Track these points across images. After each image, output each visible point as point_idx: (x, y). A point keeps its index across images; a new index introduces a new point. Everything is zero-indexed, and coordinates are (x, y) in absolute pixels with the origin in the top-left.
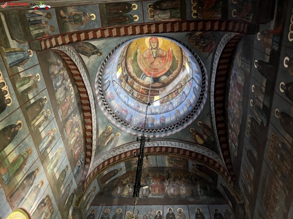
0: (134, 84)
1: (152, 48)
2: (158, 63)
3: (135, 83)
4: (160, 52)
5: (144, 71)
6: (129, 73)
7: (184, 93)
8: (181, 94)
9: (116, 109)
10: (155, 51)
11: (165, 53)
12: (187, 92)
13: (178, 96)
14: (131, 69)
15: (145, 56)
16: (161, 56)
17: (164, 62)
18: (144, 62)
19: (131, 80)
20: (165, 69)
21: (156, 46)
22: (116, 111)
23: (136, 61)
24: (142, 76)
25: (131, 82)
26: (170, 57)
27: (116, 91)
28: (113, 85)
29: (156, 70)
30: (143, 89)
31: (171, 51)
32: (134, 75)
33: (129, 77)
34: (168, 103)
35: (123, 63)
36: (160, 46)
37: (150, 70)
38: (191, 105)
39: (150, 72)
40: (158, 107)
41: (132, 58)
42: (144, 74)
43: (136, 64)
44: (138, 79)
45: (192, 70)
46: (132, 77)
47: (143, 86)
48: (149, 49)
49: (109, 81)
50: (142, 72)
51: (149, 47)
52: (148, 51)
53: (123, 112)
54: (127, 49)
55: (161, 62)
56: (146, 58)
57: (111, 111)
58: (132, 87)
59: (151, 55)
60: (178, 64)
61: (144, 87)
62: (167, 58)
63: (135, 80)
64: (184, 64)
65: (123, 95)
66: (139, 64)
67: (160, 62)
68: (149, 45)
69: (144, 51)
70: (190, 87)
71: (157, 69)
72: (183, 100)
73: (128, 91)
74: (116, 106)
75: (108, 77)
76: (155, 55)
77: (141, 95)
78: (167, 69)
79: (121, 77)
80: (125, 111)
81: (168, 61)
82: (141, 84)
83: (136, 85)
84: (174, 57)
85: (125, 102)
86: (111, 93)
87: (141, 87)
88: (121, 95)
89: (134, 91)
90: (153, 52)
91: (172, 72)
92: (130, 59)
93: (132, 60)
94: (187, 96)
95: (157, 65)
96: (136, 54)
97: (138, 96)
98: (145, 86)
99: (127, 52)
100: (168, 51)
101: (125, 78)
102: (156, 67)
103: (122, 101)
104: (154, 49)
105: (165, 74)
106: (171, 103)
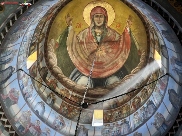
0: (57, 85)
1: (95, 25)
2: (104, 54)
3: (59, 84)
4: (110, 34)
5: (77, 65)
6: (50, 66)
7: (151, 103)
8: (145, 105)
9: (18, 122)
10: (99, 31)
11: (117, 35)
12: (156, 102)
13: (139, 110)
14: (54, 60)
15: (81, 38)
16: (111, 42)
17: (115, 51)
18: (79, 50)
19: (53, 78)
20: (116, 64)
21: (102, 23)
22: (17, 126)
23: (65, 46)
24: (73, 73)
25: (52, 82)
26: (127, 44)
27: (21, 90)
28: (19, 78)
29: (99, 64)
30: (72, 96)
31: (128, 33)
32: (58, 70)
33: (49, 72)
34: (119, 122)
35: (40, 45)
36: (109, 24)
37: (88, 65)
38: (164, 123)
39: (89, 68)
40: (99, 127)
41: (58, 41)
42: (78, 71)
43: (64, 51)
44: (65, 79)
45: (168, 59)
46: (55, 74)
47: (74, 91)
48: (89, 28)
49: (11, 67)
50: (74, 67)
51: (89, 24)
52: (87, 30)
53: (31, 129)
54: (51, 23)
55: (110, 51)
56: (82, 43)
57: (8, 123)
58: (53, 89)
59: (92, 38)
60: (140, 56)
61: (74, 94)
62: (121, 45)
63: (60, 79)
64: (151, 56)
65: (35, 100)
66: (70, 53)
67: (107, 52)
68: (90, 19)
69: (80, 29)
70: (162, 92)
71: (101, 63)
72: (149, 115)
73: (45, 94)
74: (18, 116)
75: (10, 60)
76: (99, 38)
77: (69, 106)
78: (121, 64)
79: (34, 68)
80: (35, 128)
81: (122, 50)
82: (69, 88)
83: (60, 88)
84: (133, 44)
85: (37, 113)
86: (13, 91)
87: (70, 92)
88: (31, 99)
89: (56, 96)
90: (96, 33)
91: (128, 70)
92: (53, 41)
93: (56, 44)
94: (156, 109)
95: (102, 56)
96: (66, 34)
97: (62, 106)
98: (78, 93)
99: (49, 28)
100: (124, 33)
101: (42, 73)
102: (100, 60)
103: (32, 109)
104: (99, 27)
105: (116, 74)
106: (126, 122)
